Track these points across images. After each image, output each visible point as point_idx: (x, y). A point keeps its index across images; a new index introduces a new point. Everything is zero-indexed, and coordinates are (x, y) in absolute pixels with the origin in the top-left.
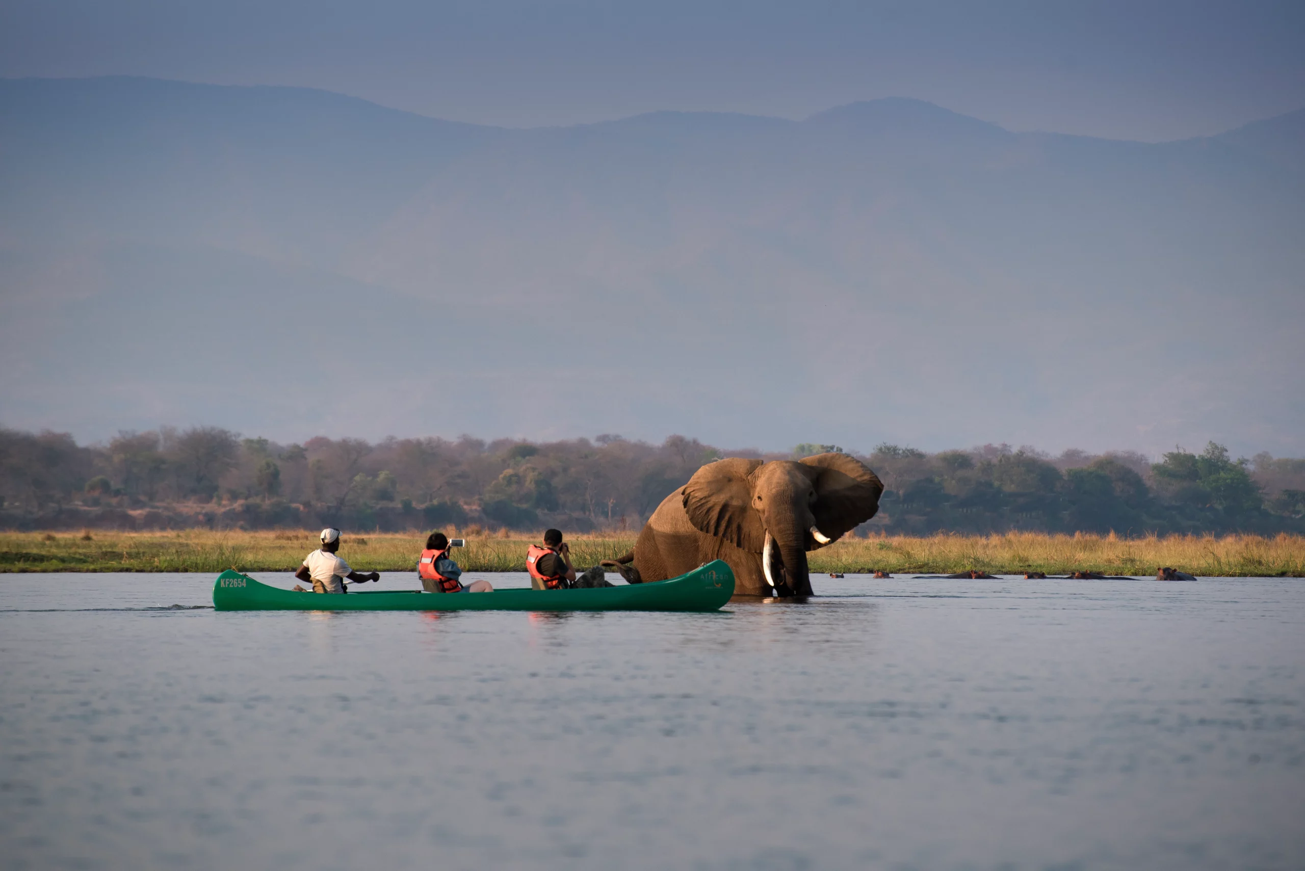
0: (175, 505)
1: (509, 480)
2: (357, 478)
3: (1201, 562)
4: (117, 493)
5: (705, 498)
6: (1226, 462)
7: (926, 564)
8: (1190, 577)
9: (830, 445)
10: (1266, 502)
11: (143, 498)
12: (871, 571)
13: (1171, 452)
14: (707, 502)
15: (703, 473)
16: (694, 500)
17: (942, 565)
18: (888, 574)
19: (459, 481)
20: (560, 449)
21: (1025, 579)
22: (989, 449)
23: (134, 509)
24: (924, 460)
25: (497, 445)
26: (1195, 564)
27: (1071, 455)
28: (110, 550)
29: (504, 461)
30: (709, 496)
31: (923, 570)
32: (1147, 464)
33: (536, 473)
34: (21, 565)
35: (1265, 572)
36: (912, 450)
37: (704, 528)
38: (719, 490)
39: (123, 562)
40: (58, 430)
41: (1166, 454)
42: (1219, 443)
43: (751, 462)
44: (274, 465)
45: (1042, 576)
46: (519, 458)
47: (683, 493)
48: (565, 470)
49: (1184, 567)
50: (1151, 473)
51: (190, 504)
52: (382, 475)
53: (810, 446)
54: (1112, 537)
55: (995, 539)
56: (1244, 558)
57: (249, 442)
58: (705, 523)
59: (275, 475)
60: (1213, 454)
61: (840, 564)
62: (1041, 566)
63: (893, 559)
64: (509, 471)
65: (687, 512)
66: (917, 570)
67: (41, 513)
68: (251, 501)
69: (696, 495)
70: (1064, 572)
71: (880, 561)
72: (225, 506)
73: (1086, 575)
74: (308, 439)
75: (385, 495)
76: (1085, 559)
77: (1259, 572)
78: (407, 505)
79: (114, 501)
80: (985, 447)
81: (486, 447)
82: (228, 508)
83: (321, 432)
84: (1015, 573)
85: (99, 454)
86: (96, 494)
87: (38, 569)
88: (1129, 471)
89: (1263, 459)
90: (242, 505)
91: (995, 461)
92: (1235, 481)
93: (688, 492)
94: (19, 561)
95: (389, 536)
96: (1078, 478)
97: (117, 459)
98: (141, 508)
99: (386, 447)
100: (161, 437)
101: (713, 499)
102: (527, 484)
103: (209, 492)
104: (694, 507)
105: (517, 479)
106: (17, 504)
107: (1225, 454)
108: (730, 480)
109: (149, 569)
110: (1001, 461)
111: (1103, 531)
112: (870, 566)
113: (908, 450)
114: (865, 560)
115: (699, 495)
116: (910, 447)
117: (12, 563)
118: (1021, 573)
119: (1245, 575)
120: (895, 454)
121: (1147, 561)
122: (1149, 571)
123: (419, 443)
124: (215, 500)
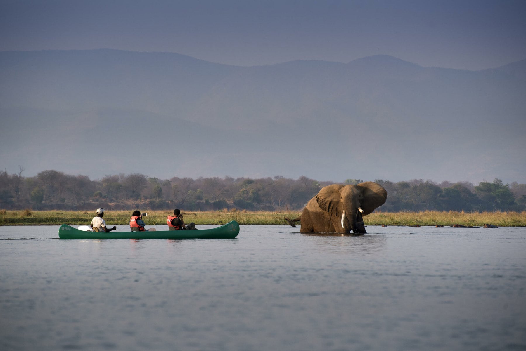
0: (125, 201)
1: (244, 192)
2: (189, 192)
3: (498, 221)
4: (105, 197)
5: (324, 199)
6: (501, 185)
7: (399, 222)
8: (496, 227)
9: (358, 179)
10: (516, 200)
11: (114, 199)
12: (380, 225)
13: (481, 182)
14: (325, 200)
15: (323, 190)
16: (320, 200)
17: (405, 222)
18: (386, 226)
19: (225, 193)
20: (262, 181)
21: (436, 227)
22: (416, 181)
23: (111, 203)
24: (392, 185)
25: (239, 180)
26: (496, 222)
27: (445, 183)
28: (109, 217)
29: (242, 185)
30: (326, 198)
31: (398, 224)
32: (473, 186)
33: (253, 189)
34: (80, 223)
35: (522, 225)
36: (388, 181)
37: (324, 209)
38: (329, 196)
39: (115, 222)
40: (84, 175)
41: (480, 182)
42: (499, 179)
43: (340, 186)
44: (160, 187)
45: (442, 226)
46: (247, 184)
47: (316, 197)
48: (263, 189)
49: (492, 223)
50: (474, 189)
51: (130, 201)
52: (198, 191)
53: (351, 180)
54: (463, 212)
55: (421, 213)
56: (514, 220)
57: (151, 179)
58: (325, 208)
59: (160, 190)
60: (497, 182)
61: (368, 222)
62: (440, 223)
63: (387, 220)
64: (243, 189)
65: (318, 204)
66: (396, 224)
67: (78, 204)
68: (152, 200)
69: (321, 198)
70: (449, 225)
71: (382, 221)
72: (142, 202)
73: (457, 226)
74: (171, 178)
75: (199, 198)
76: (456, 220)
77: (519, 225)
78: (207, 201)
79: (104, 200)
80: (414, 180)
81: (235, 180)
82: (144, 203)
83: (176, 175)
84: (431, 225)
85: (98, 183)
86: (97, 197)
87: (86, 224)
88: (466, 189)
89: (515, 184)
90: (148, 201)
91: (418, 185)
92: (505, 192)
93: (318, 197)
94: (79, 221)
95: (203, 212)
96: (448, 191)
97: (104, 185)
98: (113, 202)
99: (199, 181)
100: (120, 177)
101: (327, 199)
102: (250, 194)
103: (137, 196)
104: (320, 202)
105: (246, 192)
106: (70, 201)
107: (501, 182)
108: (332, 192)
109: (124, 224)
110: (420, 185)
111: (459, 210)
112: (379, 223)
113: (387, 181)
114: (377, 220)
115: (322, 198)
116: (387, 180)
117: (77, 222)
118: (435, 225)
119: (514, 226)
120: (382, 182)
121: (478, 221)
122: (480, 225)
123: (211, 179)
124: (139, 199)
